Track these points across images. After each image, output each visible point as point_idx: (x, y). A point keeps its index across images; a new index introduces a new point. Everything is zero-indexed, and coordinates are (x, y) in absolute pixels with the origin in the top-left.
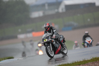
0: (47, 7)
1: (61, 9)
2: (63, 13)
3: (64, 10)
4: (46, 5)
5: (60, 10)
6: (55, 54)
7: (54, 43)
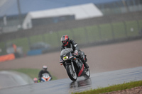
0: (5, 22)
1: (26, 24)
2: (28, 30)
3: (30, 26)
4: (5, 19)
5: (25, 26)
6: (77, 76)
7: (77, 61)
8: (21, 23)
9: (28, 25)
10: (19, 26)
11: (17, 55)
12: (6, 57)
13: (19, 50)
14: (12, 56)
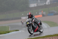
6: (34, 32)
8: (46, 2)
9: (48, 3)
10: (45, 3)
11: (43, 15)
12: (39, 16)
13: (44, 13)
14: (41, 16)
